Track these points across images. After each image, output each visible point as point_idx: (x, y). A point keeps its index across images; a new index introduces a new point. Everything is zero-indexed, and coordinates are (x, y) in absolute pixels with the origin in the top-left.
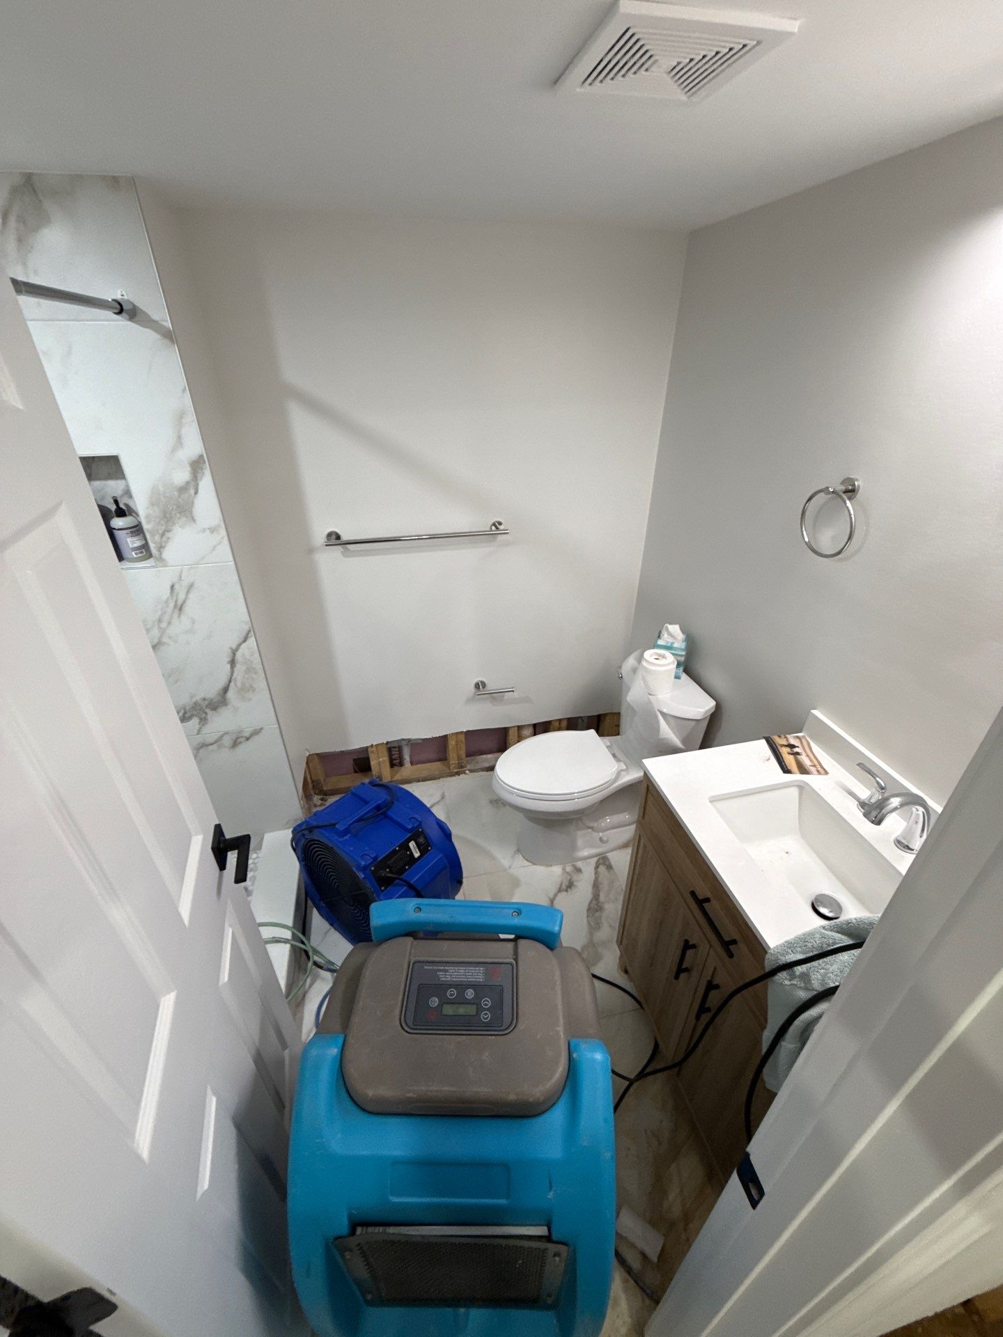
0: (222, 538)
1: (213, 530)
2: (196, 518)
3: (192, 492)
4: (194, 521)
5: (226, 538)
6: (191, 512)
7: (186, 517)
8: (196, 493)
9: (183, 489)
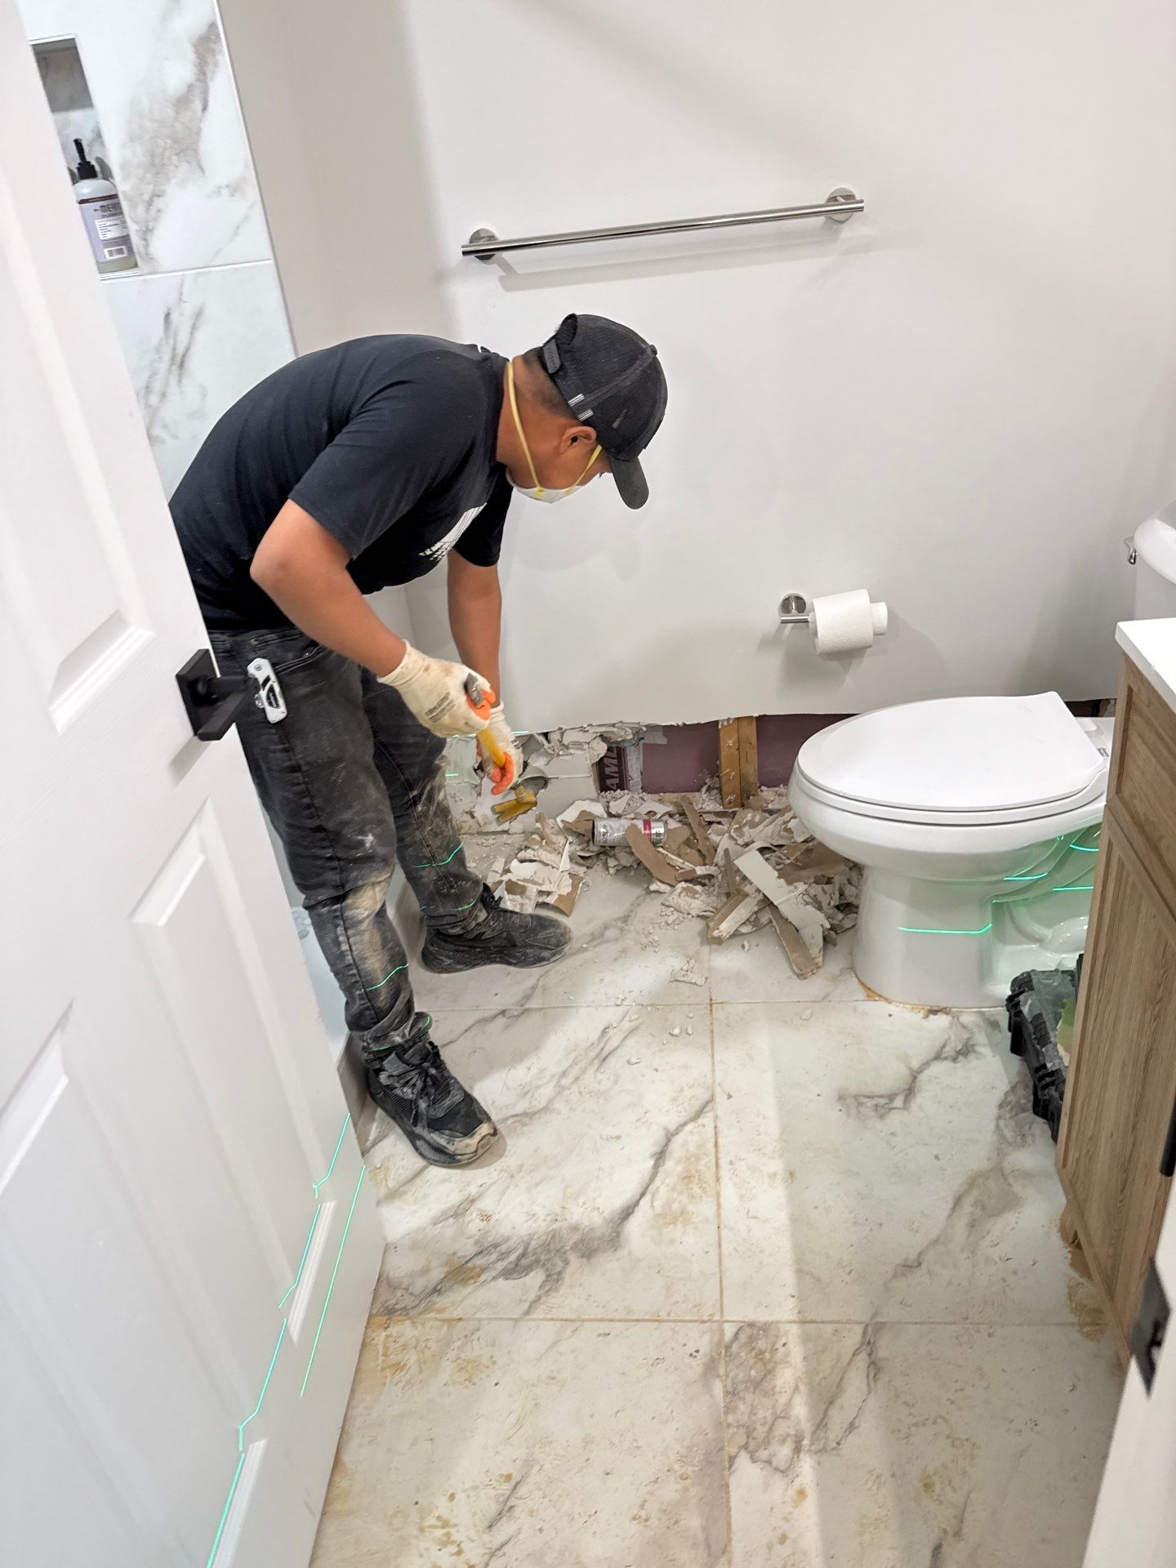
0: (252, 206)
1: (235, 189)
2: (204, 164)
3: (198, 106)
4: (202, 170)
5: (259, 205)
6: (196, 151)
7: (188, 162)
8: (205, 108)
9: (181, 102)
